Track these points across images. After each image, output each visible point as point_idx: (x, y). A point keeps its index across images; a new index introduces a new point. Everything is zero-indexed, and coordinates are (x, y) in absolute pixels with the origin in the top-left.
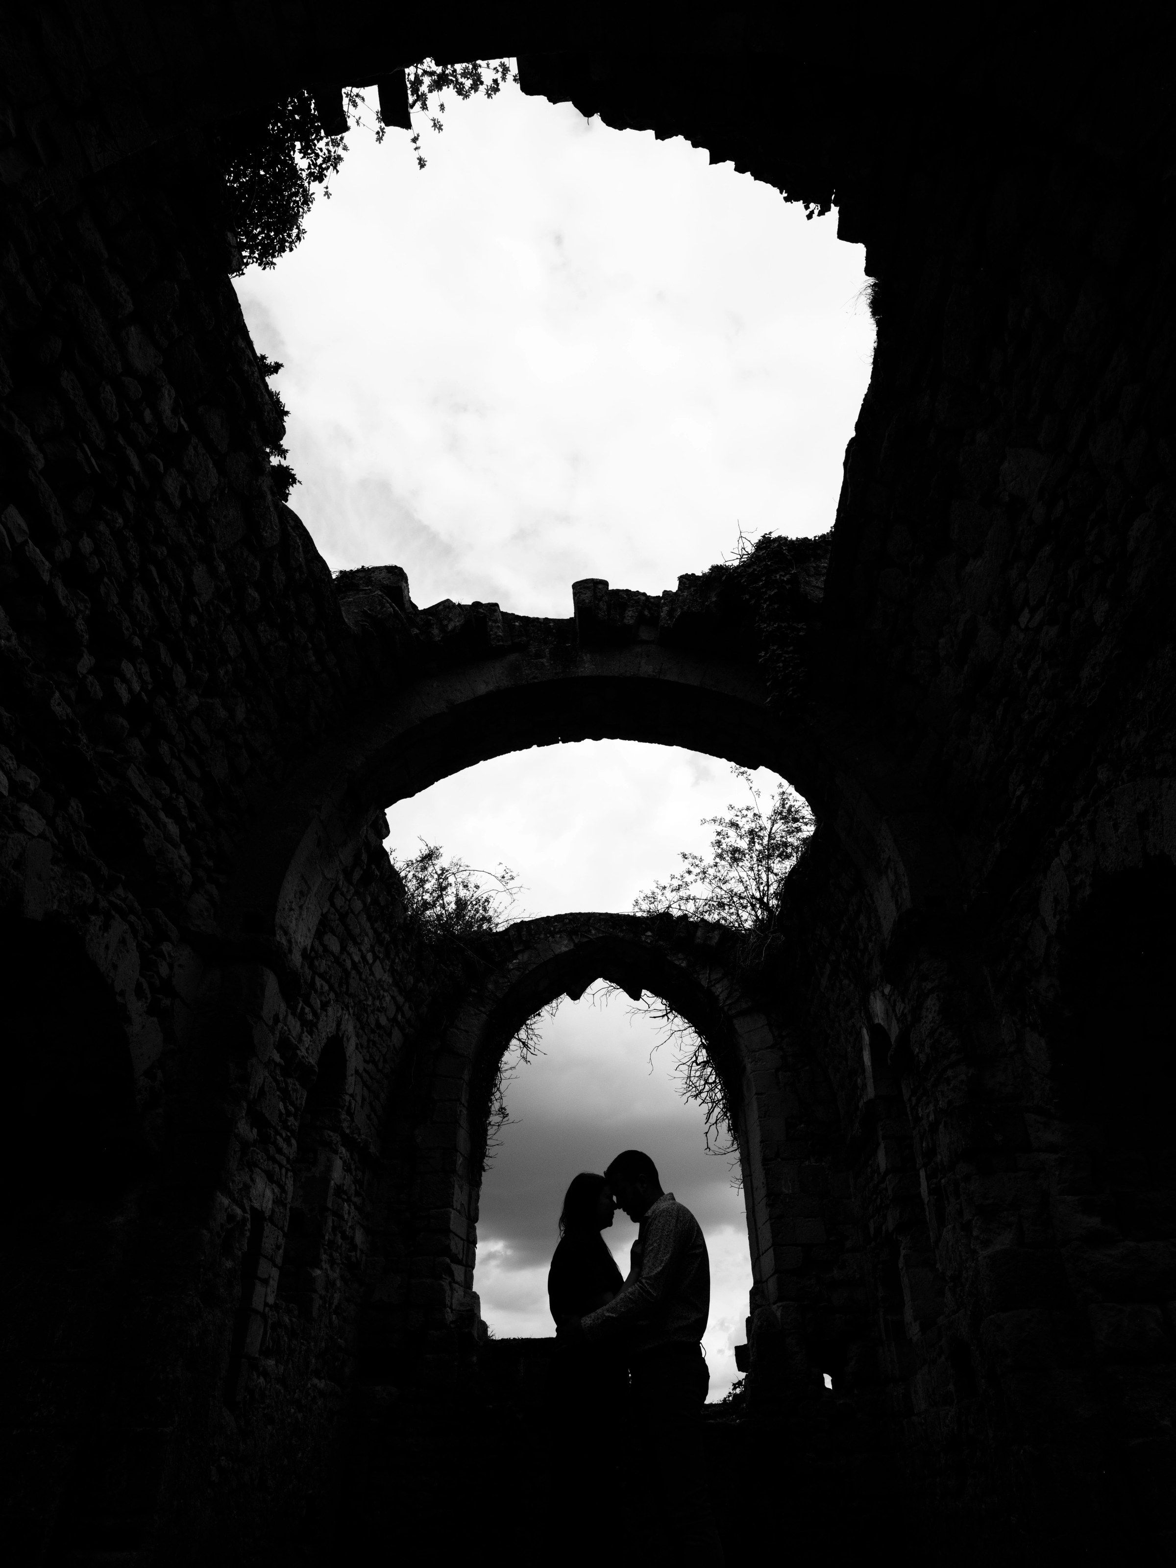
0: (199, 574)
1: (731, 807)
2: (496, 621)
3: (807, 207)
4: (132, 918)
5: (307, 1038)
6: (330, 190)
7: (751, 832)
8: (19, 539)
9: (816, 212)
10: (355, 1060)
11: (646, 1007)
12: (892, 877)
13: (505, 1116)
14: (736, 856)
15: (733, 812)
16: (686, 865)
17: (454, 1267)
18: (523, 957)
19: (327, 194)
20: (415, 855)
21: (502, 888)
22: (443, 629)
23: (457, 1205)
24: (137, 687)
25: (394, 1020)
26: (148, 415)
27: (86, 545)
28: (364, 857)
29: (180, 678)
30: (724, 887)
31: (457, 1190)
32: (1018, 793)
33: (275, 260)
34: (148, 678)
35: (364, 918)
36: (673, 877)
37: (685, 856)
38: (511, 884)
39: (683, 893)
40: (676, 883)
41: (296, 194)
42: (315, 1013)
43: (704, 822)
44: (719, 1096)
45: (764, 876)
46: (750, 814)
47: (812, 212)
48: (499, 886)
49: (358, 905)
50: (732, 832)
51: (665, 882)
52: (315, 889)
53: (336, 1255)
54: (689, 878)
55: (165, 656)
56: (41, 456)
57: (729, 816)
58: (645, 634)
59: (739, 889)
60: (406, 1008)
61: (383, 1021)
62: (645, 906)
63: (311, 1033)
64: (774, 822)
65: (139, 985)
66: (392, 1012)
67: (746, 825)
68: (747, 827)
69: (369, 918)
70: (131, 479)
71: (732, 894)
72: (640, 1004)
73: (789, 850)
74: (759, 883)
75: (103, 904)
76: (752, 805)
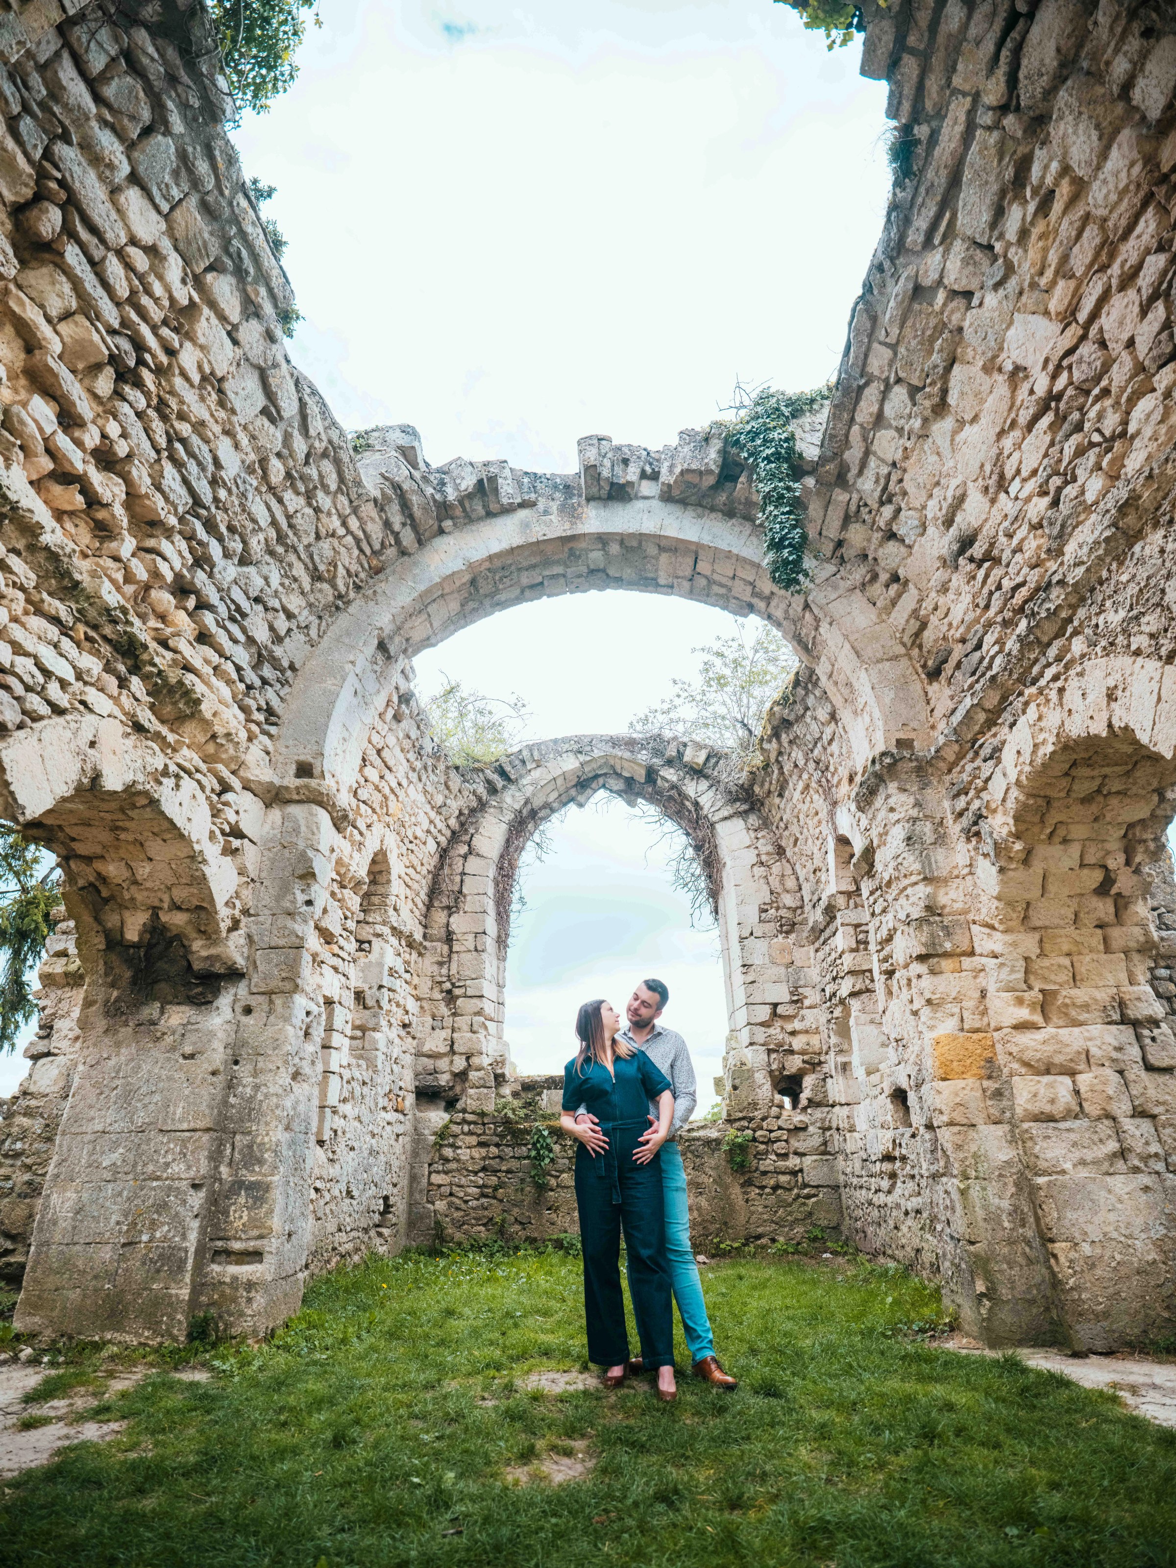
0: (224, 447)
1: (718, 638)
2: (505, 478)
3: (828, 36)
4: (198, 776)
5: (356, 855)
6: (321, 18)
7: (735, 661)
8: (48, 431)
9: (838, 41)
10: (397, 867)
11: (641, 814)
12: (867, 719)
13: (524, 904)
14: (721, 682)
15: (720, 643)
16: (676, 689)
17: (488, 1023)
18: (535, 774)
19: (318, 23)
20: (439, 691)
21: (514, 714)
22: (457, 487)
23: (488, 976)
24: (177, 565)
25: (428, 831)
26: (158, 289)
27: (113, 429)
28: (395, 699)
29: (215, 550)
30: (710, 709)
31: (487, 965)
32: (992, 653)
33: (269, 102)
34: (187, 554)
35: (397, 750)
36: (663, 701)
37: (675, 682)
38: (523, 711)
39: (672, 715)
40: (665, 706)
41: (285, 22)
42: (361, 834)
43: (694, 650)
44: (703, 885)
45: (745, 701)
46: (735, 644)
47: (834, 42)
48: (513, 713)
49: (391, 740)
50: (718, 662)
51: (658, 706)
52: (355, 734)
53: (393, 1020)
54: (677, 701)
55: (201, 533)
56: (57, 339)
57: (716, 646)
58: (647, 488)
59: (723, 711)
60: (437, 821)
61: (419, 833)
62: (639, 727)
63: (359, 850)
64: (756, 651)
65: (212, 832)
66: (426, 825)
67: (731, 654)
68: (731, 657)
69: (402, 750)
70: (147, 357)
71: (715, 716)
72: (636, 811)
73: (768, 677)
74: (740, 706)
75: (173, 768)
76: (737, 636)
